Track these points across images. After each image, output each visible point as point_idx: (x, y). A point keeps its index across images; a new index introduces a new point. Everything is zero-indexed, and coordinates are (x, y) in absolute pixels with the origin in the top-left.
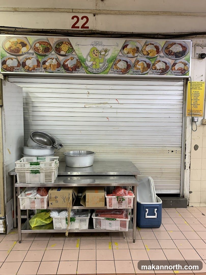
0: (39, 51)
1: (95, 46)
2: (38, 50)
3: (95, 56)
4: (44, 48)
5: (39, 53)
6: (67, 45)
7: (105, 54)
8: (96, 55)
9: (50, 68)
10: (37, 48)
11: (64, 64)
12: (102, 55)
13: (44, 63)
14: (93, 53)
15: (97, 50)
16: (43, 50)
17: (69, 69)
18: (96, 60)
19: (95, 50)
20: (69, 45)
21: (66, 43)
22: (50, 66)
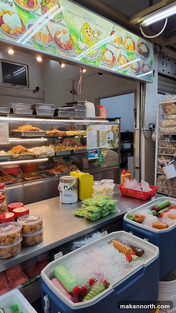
1: (88, 22)
5: (19, 3)
6: (55, 5)
8: (89, 35)
9: (40, 38)
11: (55, 37)
12: (95, 37)
15: (90, 29)
16: (26, 2)
17: (61, 45)
18: (90, 43)
19: (88, 28)
21: (54, 2)
22: (40, 35)
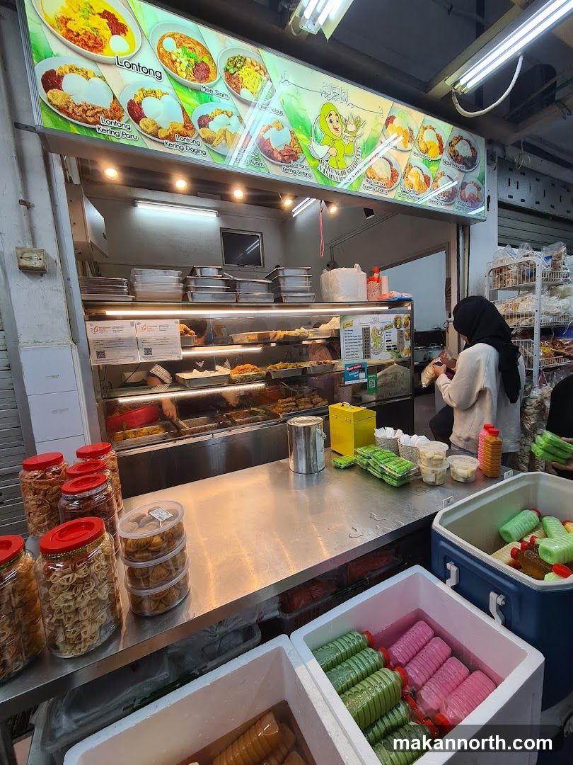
0: (176, 68)
1: (332, 101)
2: (173, 62)
3: (334, 131)
4: (193, 60)
5: (177, 73)
6: (256, 71)
7: (357, 131)
8: (335, 129)
9: (224, 141)
10: (170, 53)
13: (204, 121)
14: (328, 120)
15: (337, 115)
16: (191, 69)
17: (272, 153)
18: (337, 144)
19: (334, 114)
20: (262, 73)
21: (255, 64)
22: (225, 135)
